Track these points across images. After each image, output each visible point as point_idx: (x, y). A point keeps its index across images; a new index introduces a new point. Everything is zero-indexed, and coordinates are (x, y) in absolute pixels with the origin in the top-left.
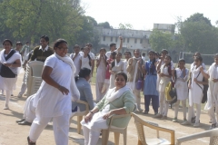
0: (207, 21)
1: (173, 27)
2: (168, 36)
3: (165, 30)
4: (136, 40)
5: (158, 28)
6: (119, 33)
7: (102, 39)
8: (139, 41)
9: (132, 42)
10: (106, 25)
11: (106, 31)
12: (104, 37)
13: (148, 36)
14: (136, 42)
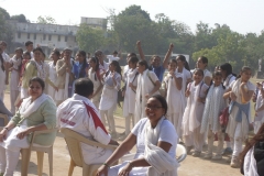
0: (146, 15)
1: (105, 22)
2: (99, 32)
3: (95, 25)
4: (59, 37)
5: (86, 23)
6: (38, 28)
7: (16, 35)
8: (63, 39)
9: (54, 40)
10: (21, 19)
11: (21, 26)
12: (20, 34)
13: (75, 33)
14: (59, 40)
